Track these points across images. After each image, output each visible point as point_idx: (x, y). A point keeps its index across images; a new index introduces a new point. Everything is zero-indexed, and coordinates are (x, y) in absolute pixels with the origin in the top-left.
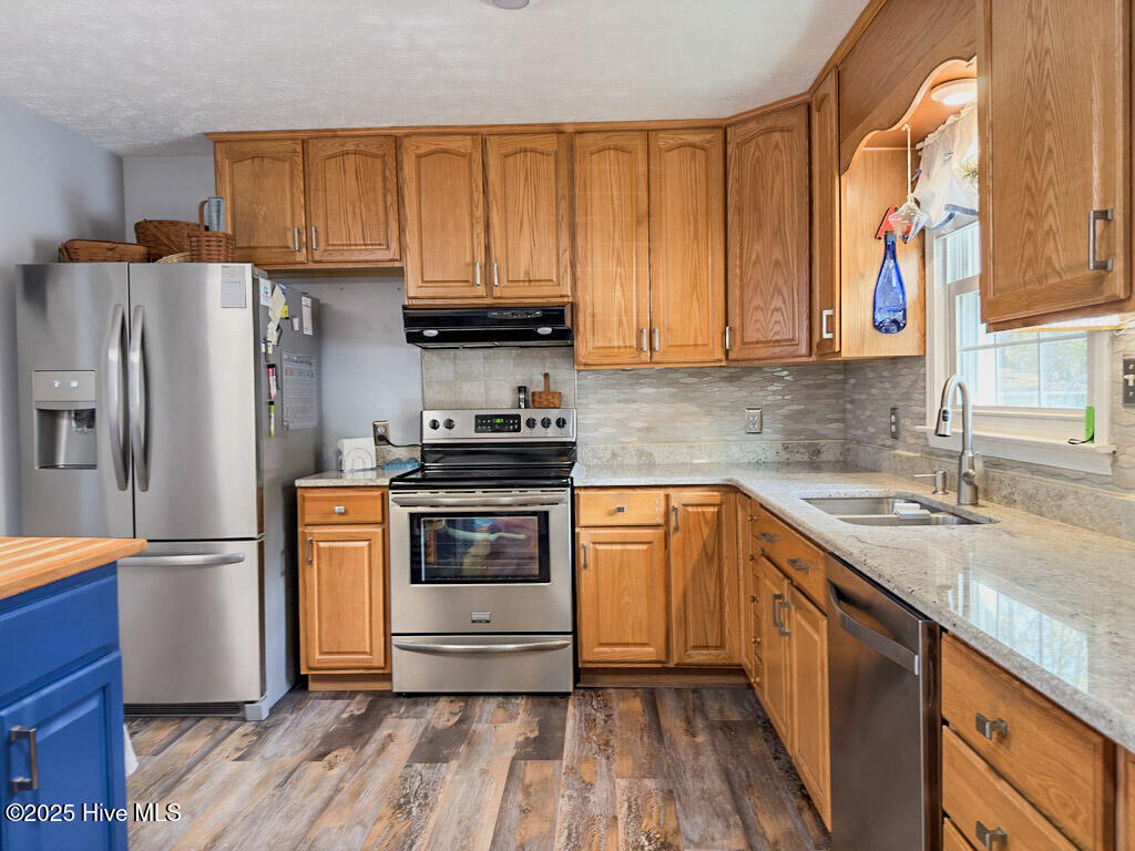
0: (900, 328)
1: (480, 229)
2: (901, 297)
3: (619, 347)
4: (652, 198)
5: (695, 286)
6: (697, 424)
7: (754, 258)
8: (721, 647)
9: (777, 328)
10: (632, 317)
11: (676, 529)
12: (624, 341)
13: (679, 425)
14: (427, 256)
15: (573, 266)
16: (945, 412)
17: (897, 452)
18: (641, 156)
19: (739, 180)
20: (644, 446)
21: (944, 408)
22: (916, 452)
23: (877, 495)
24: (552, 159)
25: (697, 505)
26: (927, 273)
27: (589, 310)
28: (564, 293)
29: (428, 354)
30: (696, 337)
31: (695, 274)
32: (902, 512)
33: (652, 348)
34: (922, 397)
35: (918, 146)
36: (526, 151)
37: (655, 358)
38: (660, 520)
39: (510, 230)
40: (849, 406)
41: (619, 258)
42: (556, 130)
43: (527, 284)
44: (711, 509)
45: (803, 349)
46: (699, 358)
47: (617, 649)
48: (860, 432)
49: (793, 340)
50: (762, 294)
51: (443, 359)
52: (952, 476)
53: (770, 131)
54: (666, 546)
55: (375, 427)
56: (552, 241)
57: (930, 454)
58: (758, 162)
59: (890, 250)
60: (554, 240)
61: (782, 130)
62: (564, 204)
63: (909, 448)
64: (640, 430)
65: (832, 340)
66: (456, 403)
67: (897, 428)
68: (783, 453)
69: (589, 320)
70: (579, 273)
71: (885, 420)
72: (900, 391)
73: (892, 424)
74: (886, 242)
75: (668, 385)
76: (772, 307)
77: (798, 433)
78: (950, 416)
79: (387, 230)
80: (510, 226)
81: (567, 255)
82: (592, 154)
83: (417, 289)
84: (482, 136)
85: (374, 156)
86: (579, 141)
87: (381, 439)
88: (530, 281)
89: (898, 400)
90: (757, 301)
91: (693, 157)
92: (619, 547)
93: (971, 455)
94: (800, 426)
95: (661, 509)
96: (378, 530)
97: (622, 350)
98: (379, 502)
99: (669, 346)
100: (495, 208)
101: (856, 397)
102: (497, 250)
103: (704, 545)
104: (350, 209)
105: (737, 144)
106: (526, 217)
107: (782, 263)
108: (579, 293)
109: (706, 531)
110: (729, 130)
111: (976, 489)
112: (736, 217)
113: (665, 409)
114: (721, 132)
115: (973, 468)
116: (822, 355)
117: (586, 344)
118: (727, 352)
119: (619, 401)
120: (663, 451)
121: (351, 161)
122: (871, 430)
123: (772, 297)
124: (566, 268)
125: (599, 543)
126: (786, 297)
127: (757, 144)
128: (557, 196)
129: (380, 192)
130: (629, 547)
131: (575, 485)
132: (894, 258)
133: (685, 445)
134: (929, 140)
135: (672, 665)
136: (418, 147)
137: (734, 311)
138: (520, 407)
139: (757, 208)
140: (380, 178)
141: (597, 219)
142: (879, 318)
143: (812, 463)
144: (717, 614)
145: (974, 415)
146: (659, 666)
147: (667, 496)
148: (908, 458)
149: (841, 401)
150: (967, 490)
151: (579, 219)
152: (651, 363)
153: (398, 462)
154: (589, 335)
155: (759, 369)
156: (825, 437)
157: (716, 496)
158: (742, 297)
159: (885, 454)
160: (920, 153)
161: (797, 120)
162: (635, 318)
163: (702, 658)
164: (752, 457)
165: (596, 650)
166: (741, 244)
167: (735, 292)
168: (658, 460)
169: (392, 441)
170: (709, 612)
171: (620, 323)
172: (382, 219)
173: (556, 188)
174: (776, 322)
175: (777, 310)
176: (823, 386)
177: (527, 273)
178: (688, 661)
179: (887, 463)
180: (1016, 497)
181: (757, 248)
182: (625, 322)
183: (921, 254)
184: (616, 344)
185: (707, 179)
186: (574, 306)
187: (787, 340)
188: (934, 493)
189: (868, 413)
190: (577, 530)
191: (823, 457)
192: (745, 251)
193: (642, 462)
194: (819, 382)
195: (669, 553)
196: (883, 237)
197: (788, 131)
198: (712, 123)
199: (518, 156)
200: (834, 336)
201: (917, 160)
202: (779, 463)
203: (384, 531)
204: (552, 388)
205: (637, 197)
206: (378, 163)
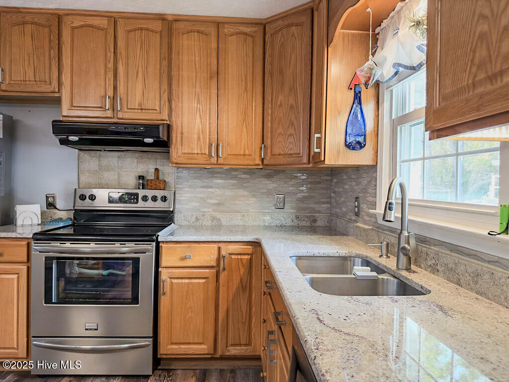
0: (361, 147)
1: (110, 75)
2: (363, 127)
3: (198, 154)
4: (220, 64)
5: (244, 120)
6: (247, 202)
7: (279, 103)
8: (248, 344)
9: (291, 146)
10: (206, 135)
11: (224, 269)
12: (201, 150)
13: (237, 202)
14: (75, 91)
15: (170, 101)
16: (390, 204)
17: (358, 224)
18: (213, 39)
19: (272, 56)
20: (215, 214)
21: (390, 201)
22: (369, 225)
23: (344, 255)
24: (158, 36)
25: (238, 254)
26: (380, 113)
27: (180, 129)
28: (164, 118)
29: (82, 153)
30: (244, 150)
31: (245, 112)
32: (359, 274)
33: (218, 156)
34: (374, 191)
35: (377, 31)
36: (142, 29)
37: (220, 161)
38: (214, 263)
39: (130, 77)
40: (333, 195)
41: (198, 98)
42: (161, 17)
43: (140, 111)
44: (246, 257)
45: (305, 160)
46: (246, 163)
47: (183, 346)
48: (338, 210)
49: (299, 154)
50: (283, 126)
51: (92, 156)
52: (393, 245)
53: (290, 26)
54: (217, 280)
55: (47, 198)
56: (157, 86)
57: (378, 228)
58: (282, 44)
59: (357, 98)
60: (159, 85)
61: (297, 25)
62: (165, 63)
63: (365, 223)
64: (214, 204)
65: (319, 153)
66: (99, 184)
67: (358, 210)
68: (295, 220)
69: (179, 135)
70: (173, 106)
71: (352, 204)
72: (361, 187)
73: (356, 207)
74: (355, 92)
75: (231, 179)
76: (288, 134)
77: (304, 209)
78: (394, 207)
79: (50, 73)
80: (130, 74)
81: (166, 95)
82: (183, 34)
83: (67, 112)
84: (114, 19)
85: (43, 26)
86: (175, 25)
87: (51, 205)
88: (142, 109)
89: (359, 193)
90: (280, 130)
91: (246, 39)
92: (187, 281)
93: (407, 234)
94: (305, 206)
95: (215, 256)
96: (25, 268)
97: (199, 155)
98: (25, 249)
99: (228, 155)
100: (121, 63)
101: (337, 190)
102: (121, 89)
103: (241, 280)
104: (27, 58)
105: (271, 34)
106: (140, 69)
107: (295, 106)
108: (173, 119)
109: (242, 271)
110: (267, 26)
111: (409, 259)
112: (270, 78)
113: (228, 193)
114: (262, 28)
115: (409, 244)
116: (315, 163)
117: (177, 151)
118: (263, 160)
119: (202, 187)
120: (226, 218)
121: (29, 28)
122: (344, 209)
123: (288, 127)
124: (165, 101)
125: (174, 278)
126: (296, 127)
127: (282, 33)
128: (160, 57)
129: (47, 48)
130: (194, 281)
131: (159, 240)
132: (360, 103)
133: (239, 214)
134: (383, 25)
135: (218, 356)
136: (73, 22)
137: (268, 135)
138: (139, 188)
139: (281, 72)
140: (47, 40)
141: (185, 74)
142: (349, 141)
143: (311, 227)
144: (247, 323)
145: (409, 205)
146: (210, 356)
147: (219, 248)
148: (364, 230)
149: (328, 191)
150: (403, 259)
151: (174, 73)
152: (217, 164)
153: (61, 220)
154: (179, 146)
155: (283, 171)
156: (319, 212)
157: (249, 248)
158: (272, 127)
159: (351, 225)
160: (377, 36)
161: (306, 19)
162: (208, 136)
163: (236, 351)
164: (278, 223)
165: (169, 347)
166: (272, 96)
167: (268, 125)
168: (224, 223)
169: (57, 207)
170: (243, 323)
171: (199, 138)
172: (47, 66)
173: (161, 53)
174: (290, 142)
175: (291, 135)
176: (319, 183)
177: (140, 104)
178: (227, 354)
179: (352, 230)
180: (438, 267)
181: (281, 98)
182: (201, 139)
183: (376, 101)
184: (196, 152)
185: (253, 56)
186: (169, 127)
187: (296, 154)
188: (381, 256)
189: (343, 199)
190: (160, 269)
191: (319, 223)
192: (274, 99)
193: (214, 224)
194: (317, 180)
195: (219, 284)
196: (353, 89)
197: (300, 25)
198: (257, 21)
199: (137, 31)
200: (321, 150)
201: (375, 40)
202: (293, 226)
203: (28, 268)
204: (161, 177)
205: (211, 62)
206: (46, 30)
